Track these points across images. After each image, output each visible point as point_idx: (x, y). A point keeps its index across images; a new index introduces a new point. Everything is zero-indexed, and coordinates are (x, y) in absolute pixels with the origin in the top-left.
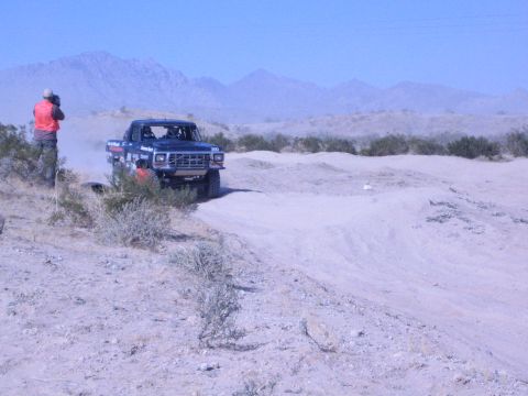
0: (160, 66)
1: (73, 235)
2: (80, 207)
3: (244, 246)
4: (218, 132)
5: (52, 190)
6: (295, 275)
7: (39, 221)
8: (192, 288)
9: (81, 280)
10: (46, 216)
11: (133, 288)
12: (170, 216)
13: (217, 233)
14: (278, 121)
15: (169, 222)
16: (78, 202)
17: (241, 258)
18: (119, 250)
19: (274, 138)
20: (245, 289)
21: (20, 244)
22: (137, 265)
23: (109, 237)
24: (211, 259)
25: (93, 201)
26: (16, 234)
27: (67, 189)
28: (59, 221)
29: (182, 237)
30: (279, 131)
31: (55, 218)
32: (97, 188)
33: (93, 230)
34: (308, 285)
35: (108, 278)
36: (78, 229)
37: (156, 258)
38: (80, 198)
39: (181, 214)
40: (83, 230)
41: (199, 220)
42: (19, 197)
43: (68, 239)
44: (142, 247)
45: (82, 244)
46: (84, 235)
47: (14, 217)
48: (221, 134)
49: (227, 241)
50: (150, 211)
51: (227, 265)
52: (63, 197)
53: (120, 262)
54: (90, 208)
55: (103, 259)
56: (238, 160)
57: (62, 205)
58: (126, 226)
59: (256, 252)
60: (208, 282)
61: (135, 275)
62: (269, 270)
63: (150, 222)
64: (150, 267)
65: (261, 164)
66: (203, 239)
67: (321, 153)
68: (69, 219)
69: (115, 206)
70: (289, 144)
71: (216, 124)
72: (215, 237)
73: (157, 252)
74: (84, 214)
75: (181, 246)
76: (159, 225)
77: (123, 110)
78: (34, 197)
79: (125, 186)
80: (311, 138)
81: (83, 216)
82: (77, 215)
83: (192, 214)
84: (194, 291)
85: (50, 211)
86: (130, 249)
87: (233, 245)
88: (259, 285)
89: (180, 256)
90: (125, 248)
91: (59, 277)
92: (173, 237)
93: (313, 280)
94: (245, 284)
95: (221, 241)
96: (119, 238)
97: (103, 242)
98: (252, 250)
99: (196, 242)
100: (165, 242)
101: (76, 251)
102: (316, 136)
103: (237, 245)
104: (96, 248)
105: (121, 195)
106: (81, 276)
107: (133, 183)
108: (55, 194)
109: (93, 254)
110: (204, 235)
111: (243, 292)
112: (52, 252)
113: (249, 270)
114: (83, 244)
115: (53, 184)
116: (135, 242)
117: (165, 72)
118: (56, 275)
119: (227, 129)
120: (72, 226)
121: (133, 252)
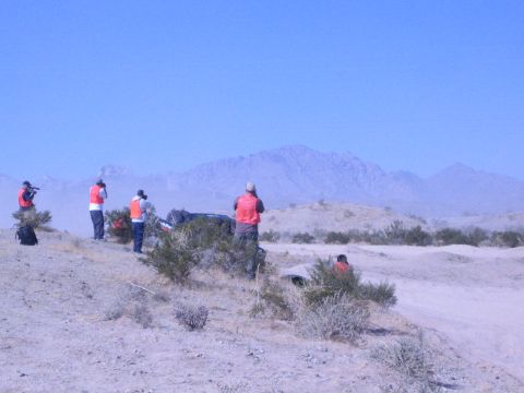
0: (357, 159)
1: (273, 328)
2: (281, 300)
3: (443, 341)
4: (415, 225)
5: (252, 282)
6: (496, 372)
7: (240, 313)
8: (393, 384)
9: (284, 373)
10: (247, 307)
11: (334, 382)
12: (370, 310)
13: (416, 327)
14: (477, 215)
15: (369, 316)
16: (278, 294)
17: (441, 354)
18: (319, 344)
19: (472, 232)
20: (447, 386)
21: (223, 336)
22: (338, 359)
23: (310, 331)
24: (412, 355)
25: (294, 294)
26: (218, 325)
27: (267, 282)
28: (260, 313)
29: (380, 332)
30: (477, 225)
31: (256, 310)
32: (297, 280)
33: (293, 322)
34: (510, 382)
35: (310, 371)
36: (278, 322)
37: (356, 352)
38: (281, 291)
39: (379, 308)
40: (284, 322)
41: (398, 314)
42: (221, 288)
43: (269, 331)
44: (342, 340)
45: (282, 337)
46: (284, 327)
47: (217, 308)
48: (419, 228)
49: (427, 336)
50: (351, 305)
51: (428, 361)
52: (264, 289)
53: (322, 355)
54: (290, 301)
55: (304, 352)
56: (435, 254)
57: (263, 297)
58: (326, 320)
59: (456, 348)
60: (411, 378)
61: (336, 370)
62: (469, 366)
63: (350, 316)
64: (350, 361)
65: (459, 258)
66: (403, 333)
67: (520, 248)
68: (269, 312)
69: (315, 299)
70: (487, 238)
71: (413, 217)
72: (414, 331)
73: (357, 346)
74: (284, 307)
75: (382, 341)
76: (358, 319)
77: (321, 203)
78: (235, 288)
79: (325, 280)
80: (511, 233)
81: (283, 308)
82: (278, 308)
83: (390, 308)
84: (395, 387)
85: (252, 303)
86: (330, 342)
87: (432, 340)
88: (460, 382)
89: (380, 351)
90: (324, 342)
91: (261, 370)
92: (373, 331)
93: (515, 378)
94: (447, 381)
95: (420, 336)
96: (319, 331)
97: (304, 335)
98: (451, 345)
99: (396, 337)
100: (364, 336)
101: (277, 344)
102: (514, 230)
103: (436, 340)
104: (297, 341)
105: (321, 288)
106: (284, 369)
107: (333, 276)
108: (257, 286)
109: (294, 346)
110: (404, 329)
111: (445, 389)
112: (254, 344)
113: (449, 367)
114: (284, 336)
115: (254, 275)
116: (335, 336)
117: (363, 165)
118: (258, 367)
119: (425, 222)
120: (272, 318)
121: (334, 346)
